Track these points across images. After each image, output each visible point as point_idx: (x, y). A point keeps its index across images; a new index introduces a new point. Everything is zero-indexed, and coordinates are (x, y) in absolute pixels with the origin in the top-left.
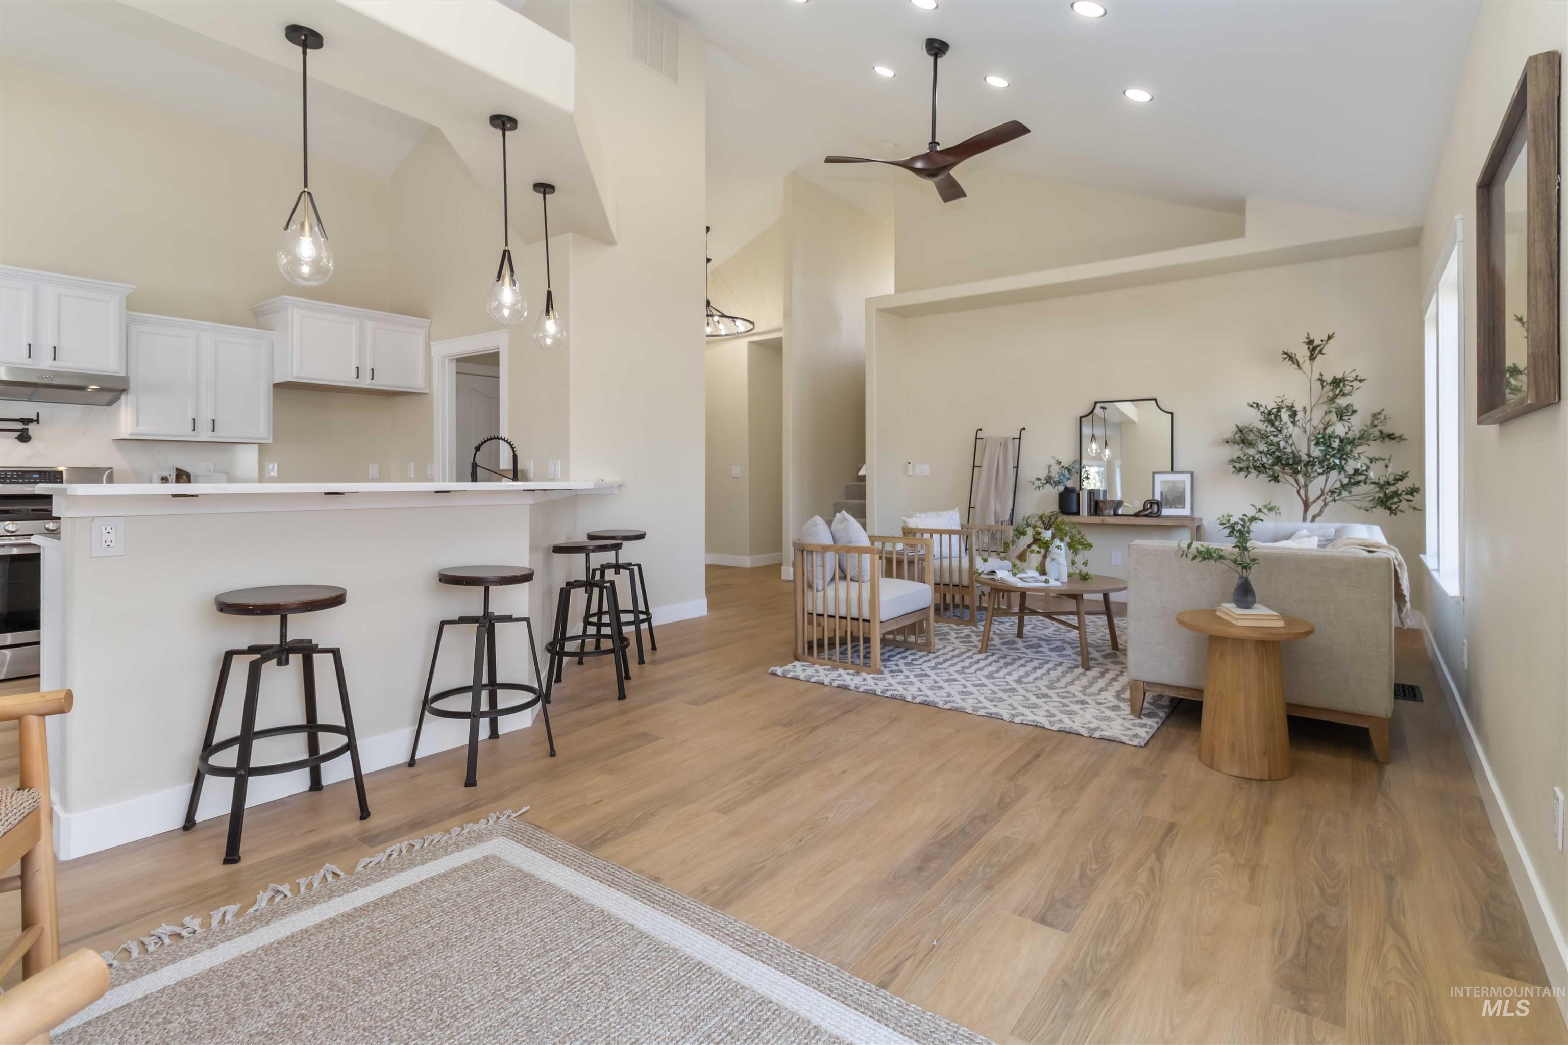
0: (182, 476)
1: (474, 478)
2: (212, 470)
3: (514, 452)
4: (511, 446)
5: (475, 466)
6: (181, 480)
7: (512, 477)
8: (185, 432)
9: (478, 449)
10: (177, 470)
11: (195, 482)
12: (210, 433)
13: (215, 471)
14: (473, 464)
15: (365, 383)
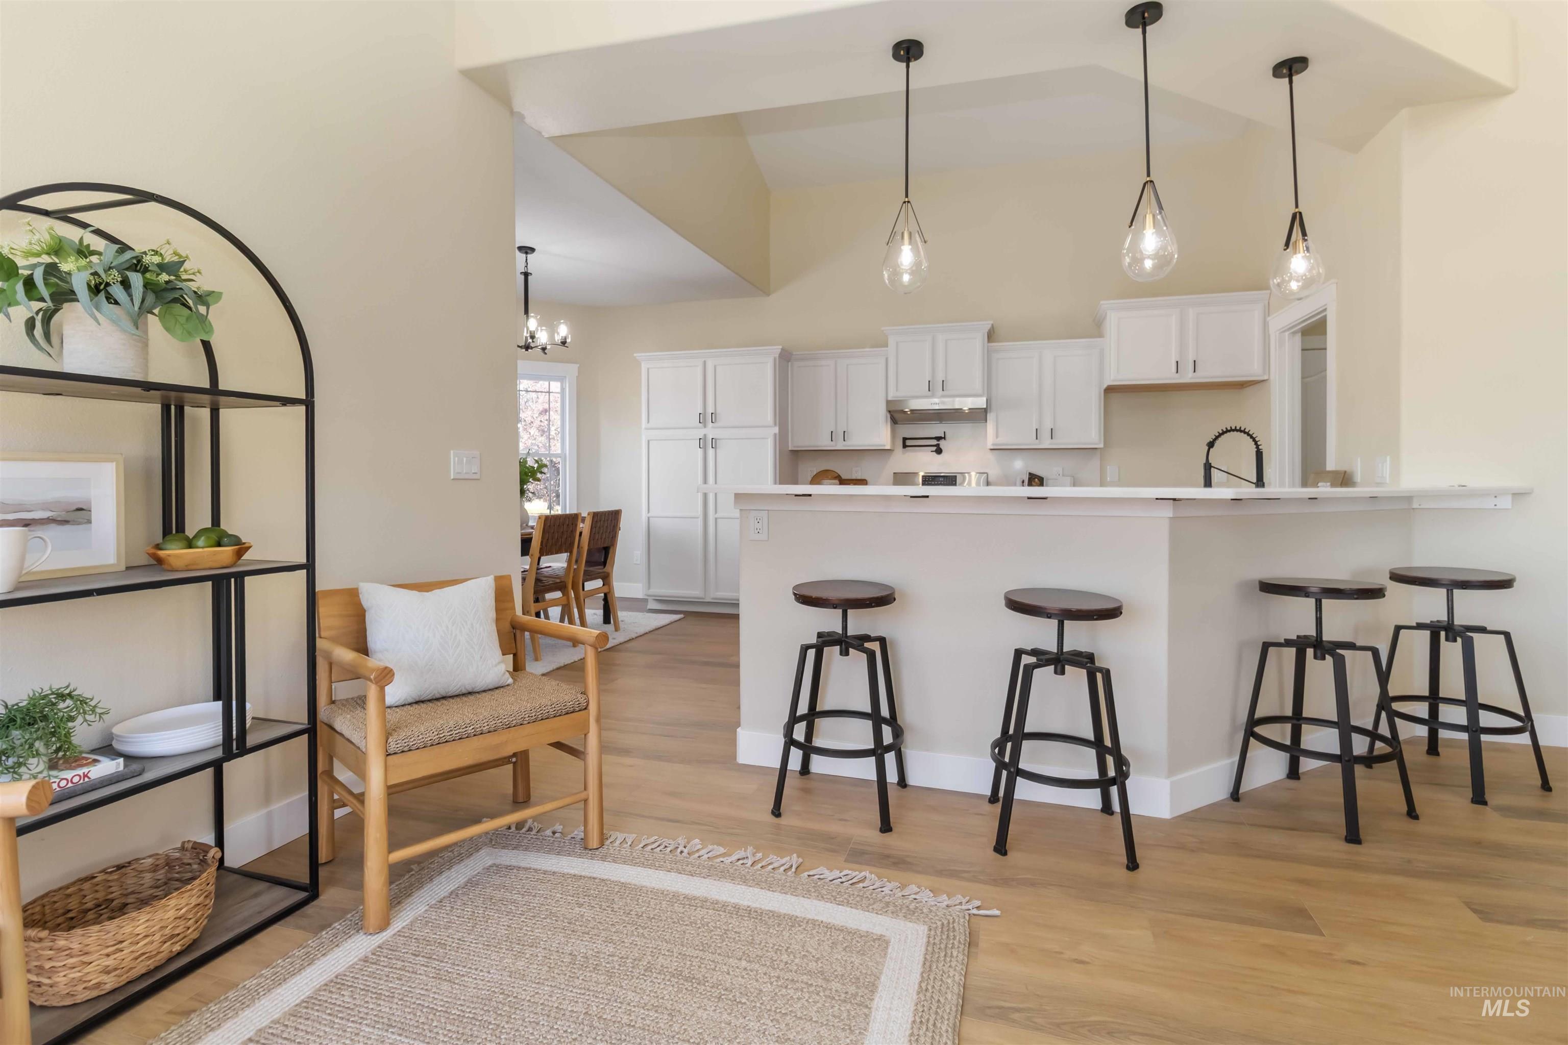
0: (1035, 480)
1: (1208, 483)
2: (1061, 473)
3: (1257, 446)
4: (1254, 439)
5: (1208, 467)
6: (1033, 483)
7: (1255, 481)
8: (1029, 441)
9: (1211, 445)
10: (1030, 474)
11: (1047, 486)
12: (1049, 440)
13: (1063, 475)
14: (1205, 465)
15: (1188, 377)
